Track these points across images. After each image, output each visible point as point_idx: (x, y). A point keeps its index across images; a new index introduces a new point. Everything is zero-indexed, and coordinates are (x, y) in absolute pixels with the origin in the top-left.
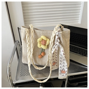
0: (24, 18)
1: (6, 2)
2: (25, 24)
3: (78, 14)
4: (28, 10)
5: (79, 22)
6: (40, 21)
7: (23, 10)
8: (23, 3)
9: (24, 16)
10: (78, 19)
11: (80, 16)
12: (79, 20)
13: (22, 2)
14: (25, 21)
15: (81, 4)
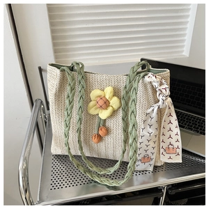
0: (54, 45)
1: (10, 5)
2: (56, 57)
3: (182, 33)
4: (63, 23)
5: (184, 54)
6: (93, 51)
7: (52, 24)
8: (51, 8)
9: (53, 38)
10: (183, 46)
11: (186, 38)
12: (184, 49)
13: (48, 5)
14: (56, 51)
15: (189, 9)
